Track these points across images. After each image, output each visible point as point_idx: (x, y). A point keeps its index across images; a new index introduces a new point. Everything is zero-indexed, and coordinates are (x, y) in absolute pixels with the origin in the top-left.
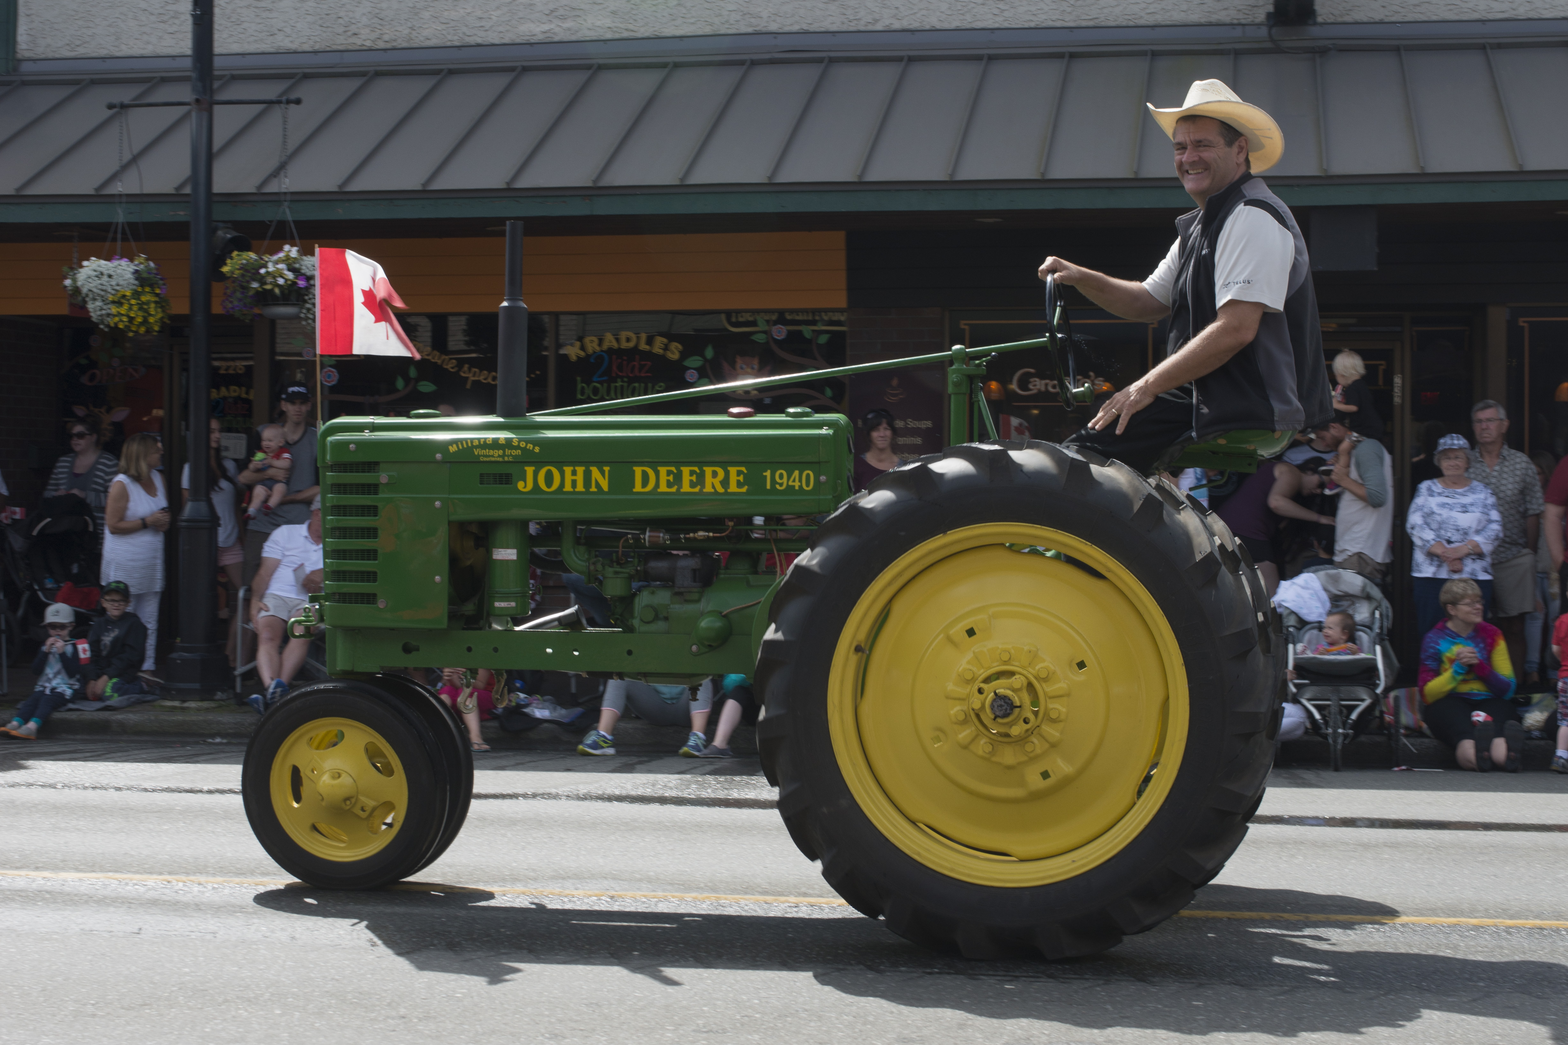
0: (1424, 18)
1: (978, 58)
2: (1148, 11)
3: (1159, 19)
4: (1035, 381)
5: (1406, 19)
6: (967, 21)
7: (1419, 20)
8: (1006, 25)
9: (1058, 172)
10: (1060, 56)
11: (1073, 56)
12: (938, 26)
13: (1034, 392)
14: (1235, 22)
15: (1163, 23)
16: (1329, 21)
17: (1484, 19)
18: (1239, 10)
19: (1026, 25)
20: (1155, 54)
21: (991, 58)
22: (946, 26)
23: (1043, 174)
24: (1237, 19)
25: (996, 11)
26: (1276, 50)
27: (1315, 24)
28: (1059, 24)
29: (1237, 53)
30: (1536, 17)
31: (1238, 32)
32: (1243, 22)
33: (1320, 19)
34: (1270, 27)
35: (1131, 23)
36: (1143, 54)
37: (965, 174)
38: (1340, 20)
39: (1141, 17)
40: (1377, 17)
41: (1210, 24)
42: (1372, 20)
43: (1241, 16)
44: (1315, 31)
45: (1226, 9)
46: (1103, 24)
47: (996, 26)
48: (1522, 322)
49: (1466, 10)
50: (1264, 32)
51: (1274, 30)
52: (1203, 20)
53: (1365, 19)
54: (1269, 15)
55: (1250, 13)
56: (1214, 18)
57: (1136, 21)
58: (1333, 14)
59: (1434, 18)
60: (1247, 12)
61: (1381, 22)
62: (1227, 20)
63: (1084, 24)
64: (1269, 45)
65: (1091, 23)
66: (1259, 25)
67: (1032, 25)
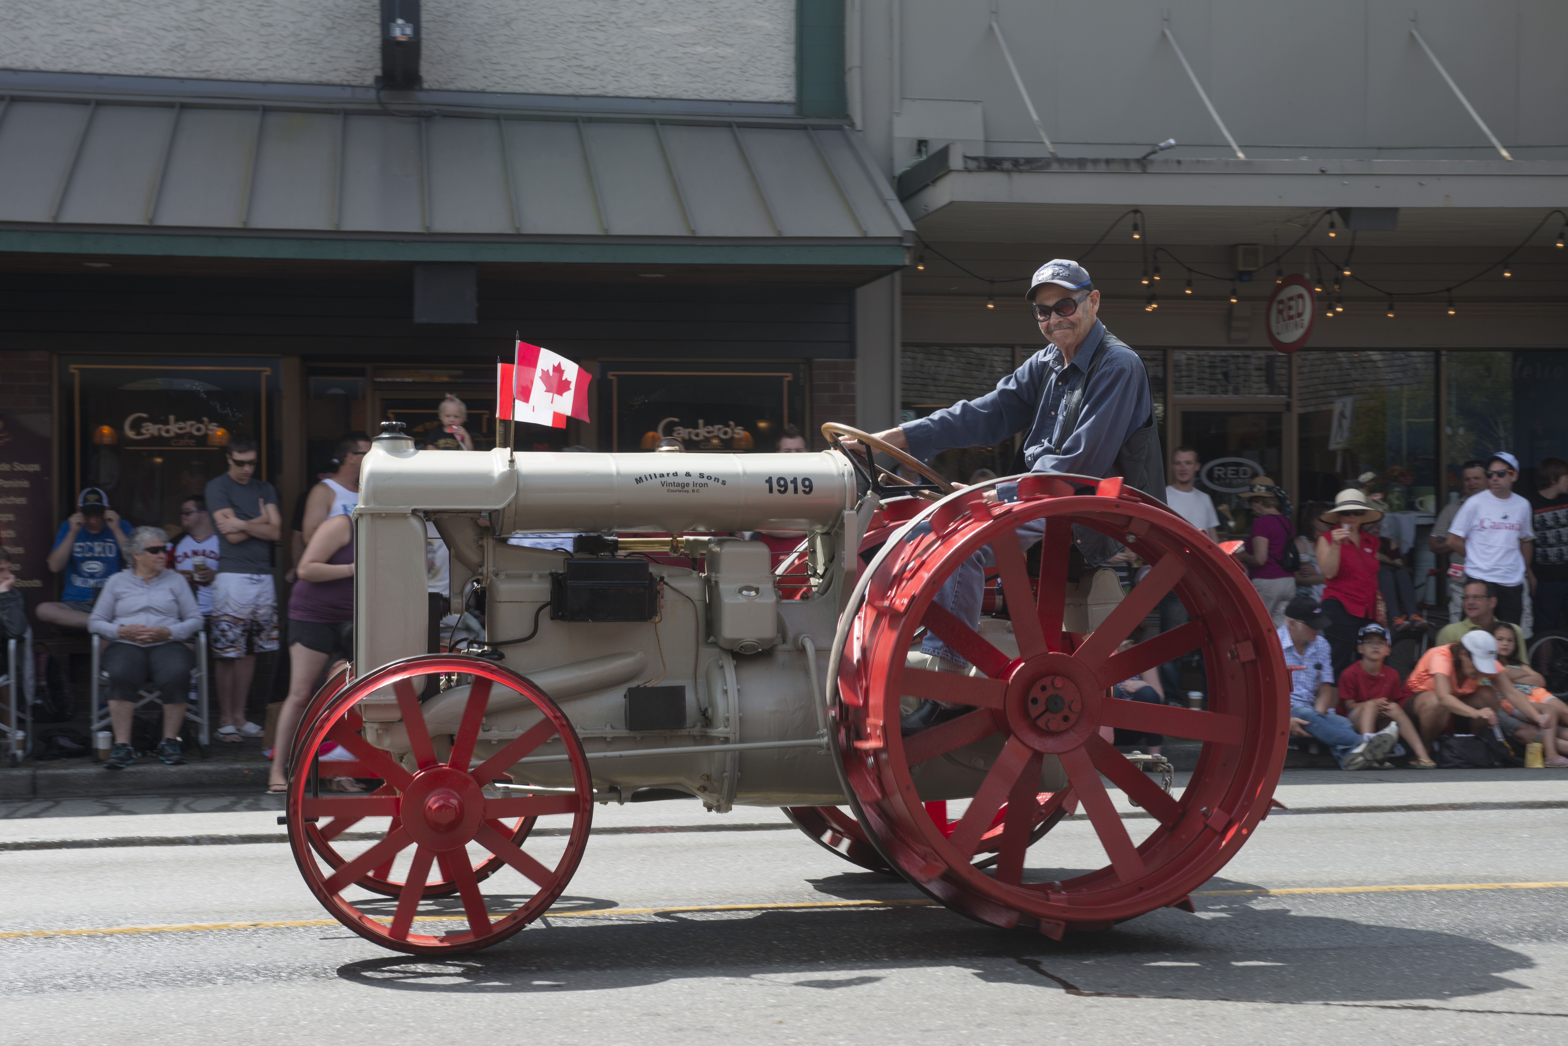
0: (522, 90)
1: (85, 103)
2: (260, 67)
3: (271, 75)
4: (148, 426)
5: (507, 90)
6: (73, 64)
7: (518, 92)
8: (115, 71)
9: (166, 219)
10: (170, 105)
11: (184, 106)
12: (43, 67)
13: (147, 436)
14: (345, 83)
15: (275, 80)
16: (434, 88)
17: (577, 94)
18: (349, 72)
19: (136, 73)
20: (266, 110)
21: (99, 103)
22: (51, 67)
23: (151, 220)
24: (347, 81)
25: (104, 57)
26: (384, 112)
27: (421, 89)
28: (169, 74)
29: (347, 113)
30: (623, 95)
31: (347, 93)
32: (353, 83)
33: (426, 86)
34: (379, 90)
35: (243, 78)
36: (253, 108)
37: (69, 217)
38: (445, 87)
39: (253, 73)
40: (479, 86)
41: (321, 84)
42: (474, 90)
43: (350, 78)
44: (422, 96)
45: (336, 70)
46: (215, 77)
47: (105, 71)
48: (611, 375)
49: (561, 85)
50: (372, 94)
51: (383, 93)
52: (314, 80)
53: (468, 88)
54: (377, 79)
55: (358, 75)
56: (324, 78)
57: (247, 76)
58: (438, 81)
59: (532, 91)
60: (356, 74)
61: (483, 92)
62: (337, 80)
63: (195, 75)
64: (376, 107)
65: (202, 76)
66: (368, 87)
67: (142, 73)
